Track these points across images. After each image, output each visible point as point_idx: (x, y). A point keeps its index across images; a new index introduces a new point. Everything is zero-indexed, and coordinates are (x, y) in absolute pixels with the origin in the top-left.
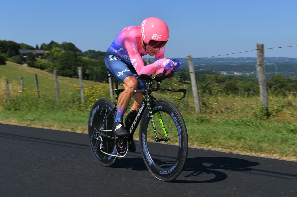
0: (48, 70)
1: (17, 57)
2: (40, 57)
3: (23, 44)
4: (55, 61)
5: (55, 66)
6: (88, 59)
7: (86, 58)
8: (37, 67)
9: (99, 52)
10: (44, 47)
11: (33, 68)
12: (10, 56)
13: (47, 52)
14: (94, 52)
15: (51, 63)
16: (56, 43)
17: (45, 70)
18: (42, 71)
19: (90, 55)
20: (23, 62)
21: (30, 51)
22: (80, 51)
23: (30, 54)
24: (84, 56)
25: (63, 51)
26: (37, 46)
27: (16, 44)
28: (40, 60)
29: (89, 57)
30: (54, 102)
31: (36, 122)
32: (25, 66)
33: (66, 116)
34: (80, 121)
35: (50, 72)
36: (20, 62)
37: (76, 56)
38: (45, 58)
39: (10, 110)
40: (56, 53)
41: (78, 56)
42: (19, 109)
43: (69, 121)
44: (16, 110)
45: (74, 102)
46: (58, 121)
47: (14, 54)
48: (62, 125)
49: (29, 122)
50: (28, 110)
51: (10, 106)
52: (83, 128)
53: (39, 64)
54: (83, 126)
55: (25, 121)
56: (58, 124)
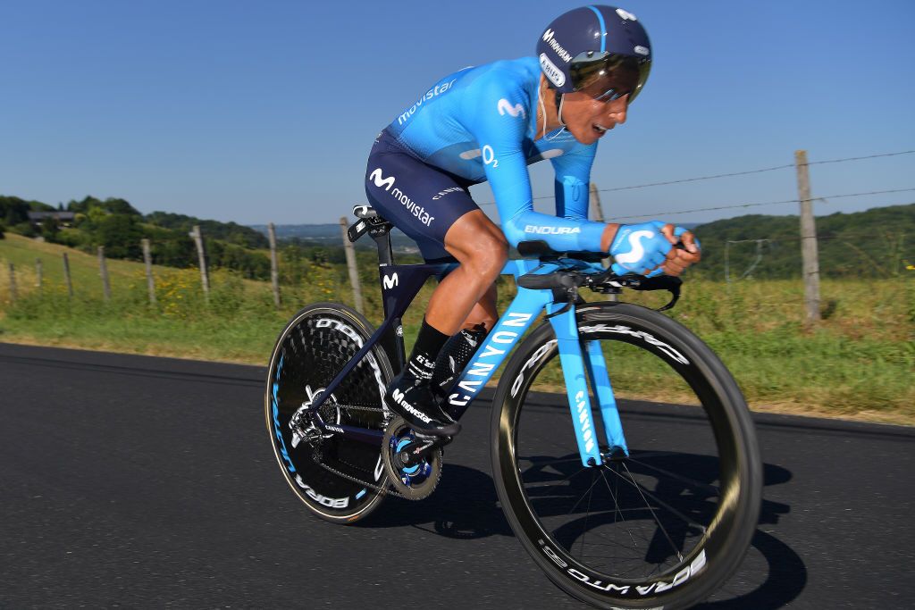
0: (82, 248)
1: (25, 226)
2: (66, 225)
3: (34, 202)
4: (95, 232)
6: (153, 227)
7: (149, 226)
8: (62, 243)
9: (173, 215)
10: (73, 207)
11: (54, 245)
12: (13, 223)
13: (78, 215)
14: (162, 214)
15: (87, 236)
16: (95, 200)
17: (77, 248)
18: (71, 249)
19: (157, 221)
20: (37, 234)
21: (47, 214)
22: (138, 214)
23: (49, 220)
24: (146, 222)
25: (109, 214)
26: (61, 207)
27: (23, 201)
28: (66, 231)
29: (155, 224)
30: (101, 303)
31: (70, 338)
32: (40, 241)
33: (125, 326)
34: (152, 335)
35: (86, 250)
36: (33, 233)
37: (132, 222)
38: (76, 227)
39: (18, 318)
40: (96, 217)
41: (136, 221)
42: (36, 317)
43: (129, 336)
44: (30, 318)
45: (136, 301)
46: (110, 337)
47: (19, 220)
48: (117, 342)
49: (56, 340)
50: (52, 317)
51: (18, 312)
52: (156, 347)
53: (66, 237)
54: (156, 343)
55: (49, 337)
56: (111, 342)
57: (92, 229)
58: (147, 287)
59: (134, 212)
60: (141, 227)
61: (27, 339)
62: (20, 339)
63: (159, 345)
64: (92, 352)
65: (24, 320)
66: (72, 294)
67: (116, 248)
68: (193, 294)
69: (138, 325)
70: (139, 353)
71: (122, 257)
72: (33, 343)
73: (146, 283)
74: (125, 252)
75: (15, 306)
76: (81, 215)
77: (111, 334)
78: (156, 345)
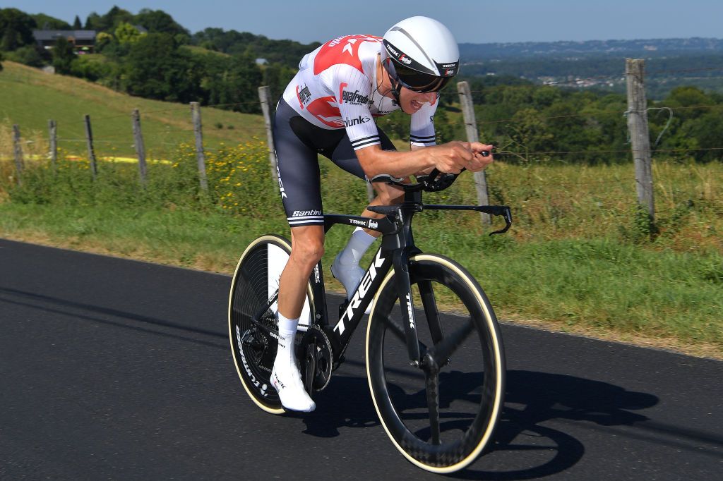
0: (107, 82)
1: (28, 50)
2: (85, 48)
3: (41, 16)
4: (124, 58)
5: (124, 71)
6: (205, 51)
7: (198, 50)
8: (79, 75)
9: (233, 32)
10: (94, 23)
11: (68, 78)
12: (12, 47)
13: (101, 35)
14: (219, 32)
15: (113, 64)
16: (124, 12)
17: (99, 82)
18: (91, 84)
19: (209, 42)
20: (44, 63)
21: (59, 34)
22: (185, 32)
23: (61, 43)
24: (195, 44)
25: (143, 33)
26: (78, 21)
27: (25, 15)
28: (85, 58)
29: (208, 48)
31: (93, 237)
32: (49, 70)
33: (166, 222)
34: (201, 238)
35: (111, 85)
36: (37, 62)
37: (176, 45)
38: (98, 52)
39: (25, 202)
40: (125, 37)
41: (181, 43)
42: (48, 202)
43: (172, 238)
44: (40, 202)
45: (181, 186)
46: (146, 238)
47: (20, 41)
48: (156, 247)
49: (75, 239)
50: (69, 202)
51: (25, 193)
52: (207, 258)
53: (84, 66)
54: (207, 252)
55: (66, 234)
56: (148, 246)
57: (120, 55)
58: (197, 169)
59: (178, 30)
60: (189, 51)
61: (39, 236)
62: (30, 235)
63: (210, 254)
64: (123, 261)
65: (32, 205)
66: (96, 172)
67: (152, 83)
68: (257, 180)
69: (183, 220)
70: (185, 266)
71: (161, 97)
72: (46, 242)
73: (194, 162)
74: (166, 87)
75: (21, 184)
76: (106, 35)
77: (148, 234)
78: (206, 254)
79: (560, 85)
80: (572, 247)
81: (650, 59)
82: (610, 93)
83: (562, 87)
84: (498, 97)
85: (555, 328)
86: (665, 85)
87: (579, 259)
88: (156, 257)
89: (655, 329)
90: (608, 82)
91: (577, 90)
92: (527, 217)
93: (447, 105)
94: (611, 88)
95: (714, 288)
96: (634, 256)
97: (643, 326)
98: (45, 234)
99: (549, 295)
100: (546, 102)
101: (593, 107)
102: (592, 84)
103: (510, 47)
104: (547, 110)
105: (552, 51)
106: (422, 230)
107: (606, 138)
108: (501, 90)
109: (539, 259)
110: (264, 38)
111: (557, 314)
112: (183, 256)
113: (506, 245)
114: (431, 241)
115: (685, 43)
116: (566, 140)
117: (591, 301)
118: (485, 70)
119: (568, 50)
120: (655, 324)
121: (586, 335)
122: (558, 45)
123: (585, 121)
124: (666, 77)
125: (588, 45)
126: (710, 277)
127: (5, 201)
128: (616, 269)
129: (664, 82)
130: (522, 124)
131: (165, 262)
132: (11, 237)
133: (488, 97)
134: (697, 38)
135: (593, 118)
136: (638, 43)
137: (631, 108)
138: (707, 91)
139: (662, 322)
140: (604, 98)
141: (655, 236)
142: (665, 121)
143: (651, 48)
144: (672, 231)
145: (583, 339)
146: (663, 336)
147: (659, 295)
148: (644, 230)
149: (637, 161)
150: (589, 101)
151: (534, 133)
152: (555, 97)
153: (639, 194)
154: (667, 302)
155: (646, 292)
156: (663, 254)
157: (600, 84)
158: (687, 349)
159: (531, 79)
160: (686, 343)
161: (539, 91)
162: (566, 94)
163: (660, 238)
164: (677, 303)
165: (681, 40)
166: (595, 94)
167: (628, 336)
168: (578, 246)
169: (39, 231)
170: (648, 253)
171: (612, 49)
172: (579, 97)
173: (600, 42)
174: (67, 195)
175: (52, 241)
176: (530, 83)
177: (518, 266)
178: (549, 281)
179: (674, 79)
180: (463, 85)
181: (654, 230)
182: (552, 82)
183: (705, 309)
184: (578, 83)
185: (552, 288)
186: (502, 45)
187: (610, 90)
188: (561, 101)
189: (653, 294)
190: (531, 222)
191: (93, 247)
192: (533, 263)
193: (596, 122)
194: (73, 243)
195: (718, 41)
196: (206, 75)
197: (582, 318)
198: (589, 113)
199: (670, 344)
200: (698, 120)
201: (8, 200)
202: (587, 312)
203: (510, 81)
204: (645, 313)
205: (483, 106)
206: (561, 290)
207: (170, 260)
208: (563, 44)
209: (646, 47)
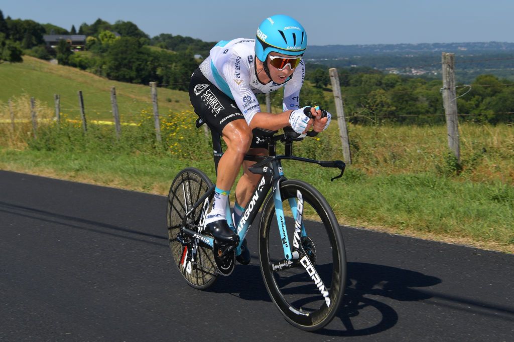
0: (93, 70)
1: (41, 49)
2: (79, 47)
3: (49, 25)
4: (105, 54)
5: (104, 63)
6: (159, 50)
7: (155, 49)
8: (74, 65)
9: (179, 37)
10: (84, 30)
11: (67, 67)
12: (29, 46)
13: (89, 38)
14: (169, 37)
15: (98, 58)
16: (105, 23)
17: (88, 70)
18: (83, 72)
19: (163, 43)
20: (51, 57)
21: (61, 37)
22: (146, 36)
23: (62, 44)
24: (153, 45)
25: (118, 37)
26: (73, 29)
27: (38, 25)
28: (79, 54)
29: (161, 47)
30: (112, 139)
31: (85, 173)
32: (54, 62)
33: (133, 163)
34: (157, 173)
35: (96, 73)
36: (46, 56)
37: (140, 45)
38: (87, 50)
39: (39, 150)
40: (106, 39)
41: (143, 44)
42: (54, 149)
43: (138, 173)
44: (49, 149)
45: (143, 139)
46: (120, 173)
47: (35, 42)
48: (127, 179)
49: (73, 174)
50: (68, 150)
51: (39, 143)
52: (161, 186)
53: (78, 60)
54: (161, 182)
55: (67, 171)
56: (121, 178)
57: (102, 52)
58: (154, 127)
59: (140, 34)
60: (149, 49)
61: (48, 172)
62: (42, 171)
63: (163, 184)
64: (105, 188)
65: (44, 151)
66: (86, 130)
67: (124, 71)
68: (194, 134)
69: (145, 162)
70: (146, 192)
71: (130, 80)
72: (53, 176)
73: (152, 122)
74: (133, 74)
75: (36, 137)
76: (93, 38)
77: (121, 171)
78: (160, 184)
79: (401, 74)
80: (404, 179)
81: (462, 56)
82: (435, 79)
83: (402, 75)
84: (359, 82)
85: (392, 231)
86: (472, 74)
87: (409, 186)
88: (126, 185)
89: (458, 232)
90: (433, 72)
91: (412, 77)
92: (375, 159)
93: (324, 87)
94: (435, 75)
95: (498, 205)
96: (445, 185)
97: (450, 230)
98: (52, 171)
99: (388, 210)
100: (391, 85)
101: (423, 89)
102: (422, 73)
103: (367, 47)
104: (391, 91)
105: (396, 50)
106: (304, 168)
107: (432, 109)
108: (361, 76)
109: (382, 187)
110: (200, 41)
111: (393, 222)
112: (145, 185)
113: (361, 178)
114: (311, 175)
115: (486, 45)
116: (404, 111)
117: (416, 214)
118: (350, 63)
119: (407, 50)
120: (458, 229)
121: (412, 236)
122: (400, 46)
123: (417, 98)
124: (473, 68)
125: (419, 46)
126: (495, 198)
127: (26, 149)
128: (434, 193)
129: (471, 72)
130: (375, 100)
131: (132, 189)
132: (30, 172)
133: (351, 82)
134: (494, 42)
135: (423, 96)
136: (454, 45)
137: (445, 86)
138: (500, 78)
139: (463, 227)
140: (430, 83)
141: (460, 172)
142: (471, 98)
143: (463, 49)
144: (471, 168)
145: (410, 239)
146: (463, 237)
147: (461, 210)
148: (452, 168)
149: (448, 122)
150: (420, 84)
151: (383, 106)
152: (397, 81)
153: (449, 144)
154: (467, 214)
155: (453, 208)
156: (465, 183)
157: (428, 73)
158: (478, 245)
159: (381, 70)
160: (478, 240)
161: (386, 77)
162: (405, 80)
163: (463, 173)
164: (473, 215)
165: (484, 43)
166: (425, 80)
167: (440, 236)
168: (409, 179)
169: (48, 169)
170: (455, 183)
171: (436, 49)
172: (413, 82)
173: (428, 44)
174: (66, 144)
175: (57, 175)
176: (380, 72)
177: (368, 191)
178: (389, 201)
179: (478, 70)
180: (333, 70)
181: (459, 168)
182: (395, 72)
183: (491, 219)
184: (413, 72)
185: (391, 206)
186: (362, 46)
187: (434, 77)
188: (401, 85)
189: (457, 209)
190: (377, 163)
191: (85, 179)
192: (378, 190)
193: (425, 99)
194: (71, 176)
195: (508, 44)
196: (160, 65)
197: (410, 225)
198: (420, 92)
199: (467, 241)
200: (494, 98)
201: (28, 148)
202: (413, 221)
203: (367, 70)
204: (451, 222)
205: (348, 88)
206: (396, 207)
207: (136, 188)
208: (403, 46)
209: (459, 48)
